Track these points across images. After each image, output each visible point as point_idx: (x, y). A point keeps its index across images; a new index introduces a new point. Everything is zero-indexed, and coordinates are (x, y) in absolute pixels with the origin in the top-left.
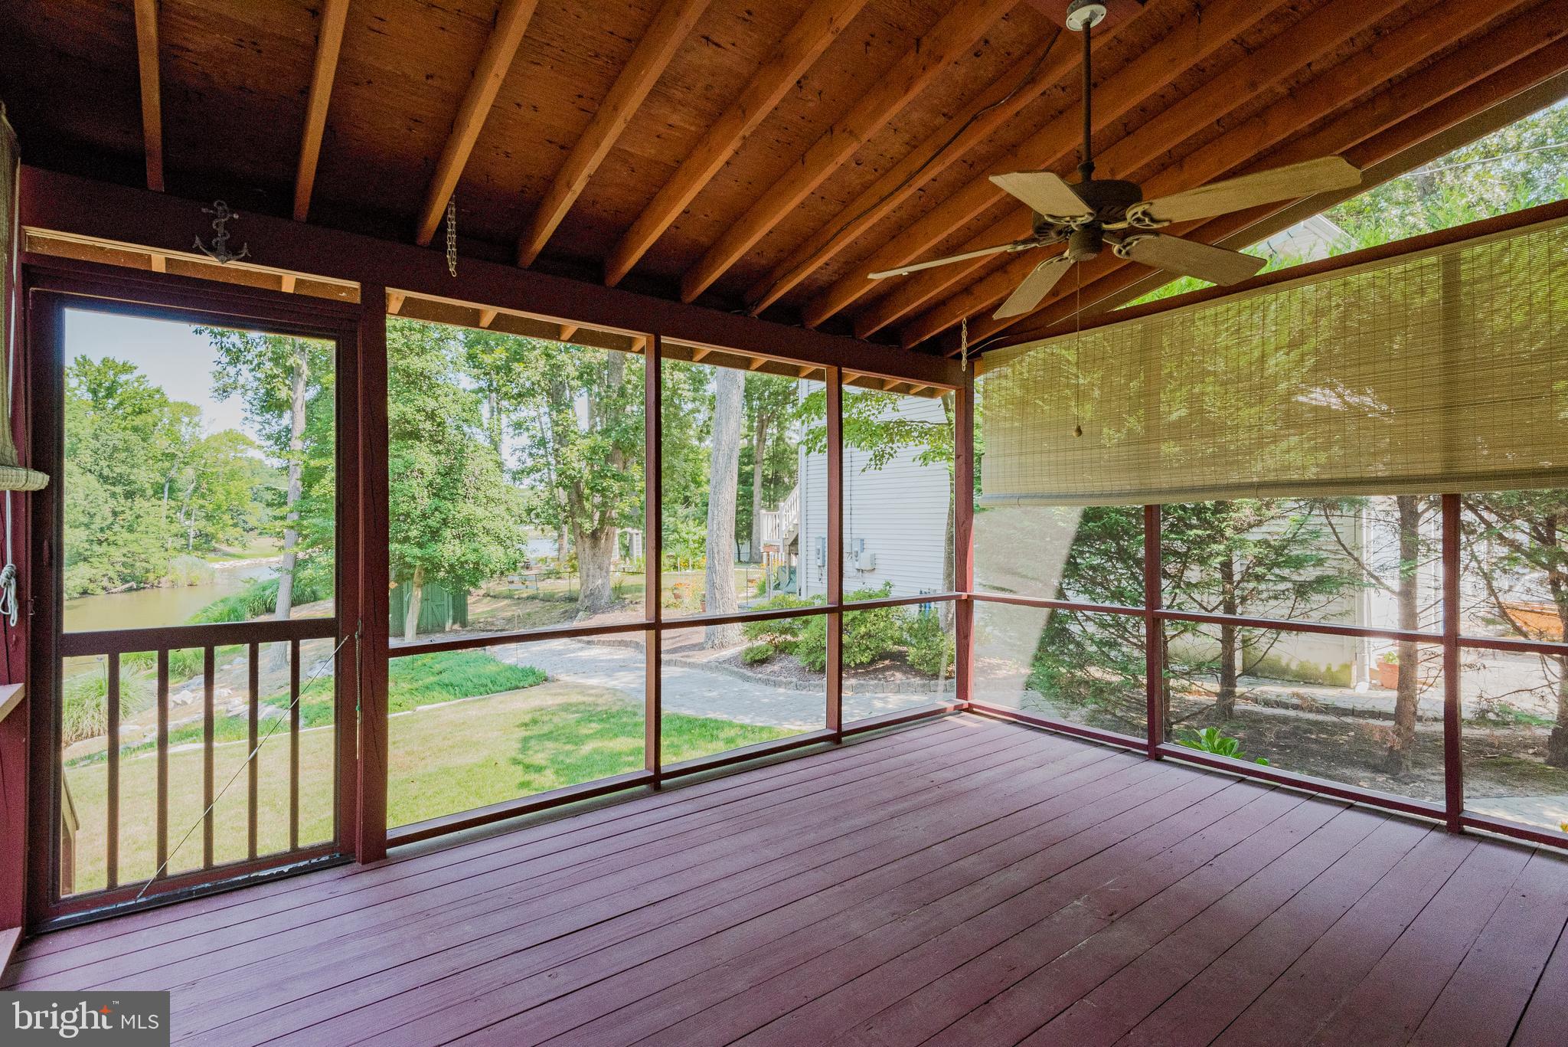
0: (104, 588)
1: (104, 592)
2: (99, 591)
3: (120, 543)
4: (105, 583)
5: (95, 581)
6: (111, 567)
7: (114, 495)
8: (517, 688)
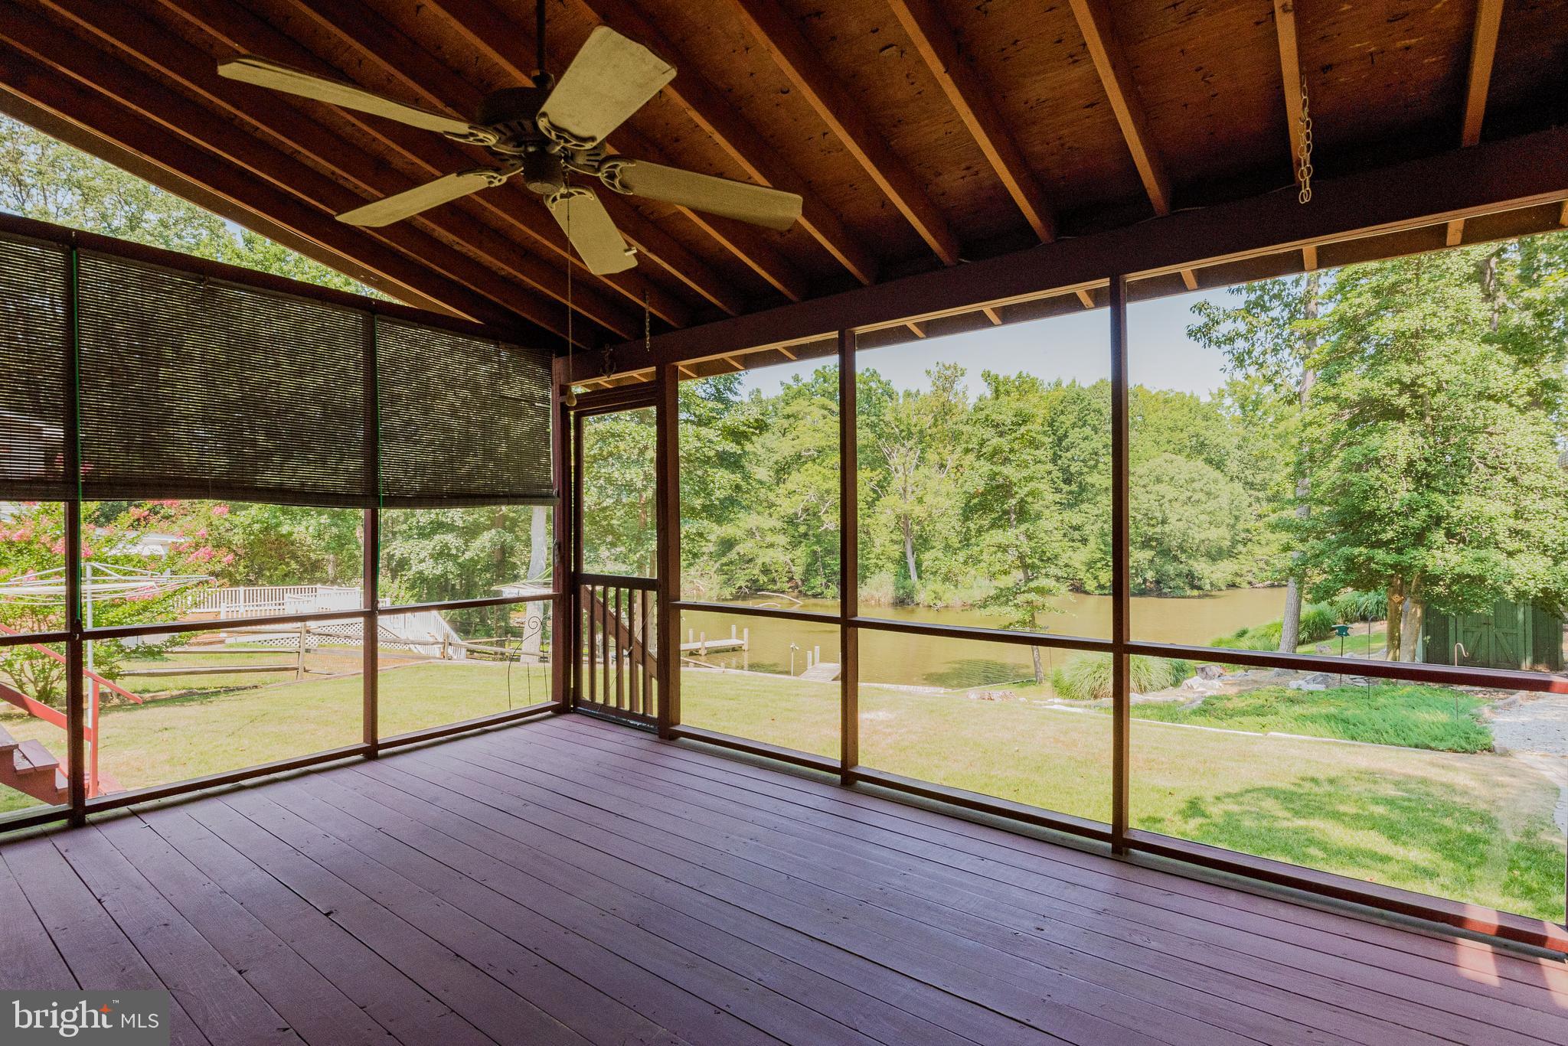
0: (1250, 583)
1: (1248, 586)
2: (1245, 585)
3: (1263, 542)
4: (1250, 578)
5: (1241, 576)
6: (1255, 564)
7: (1258, 500)
8: (1428, 747)
